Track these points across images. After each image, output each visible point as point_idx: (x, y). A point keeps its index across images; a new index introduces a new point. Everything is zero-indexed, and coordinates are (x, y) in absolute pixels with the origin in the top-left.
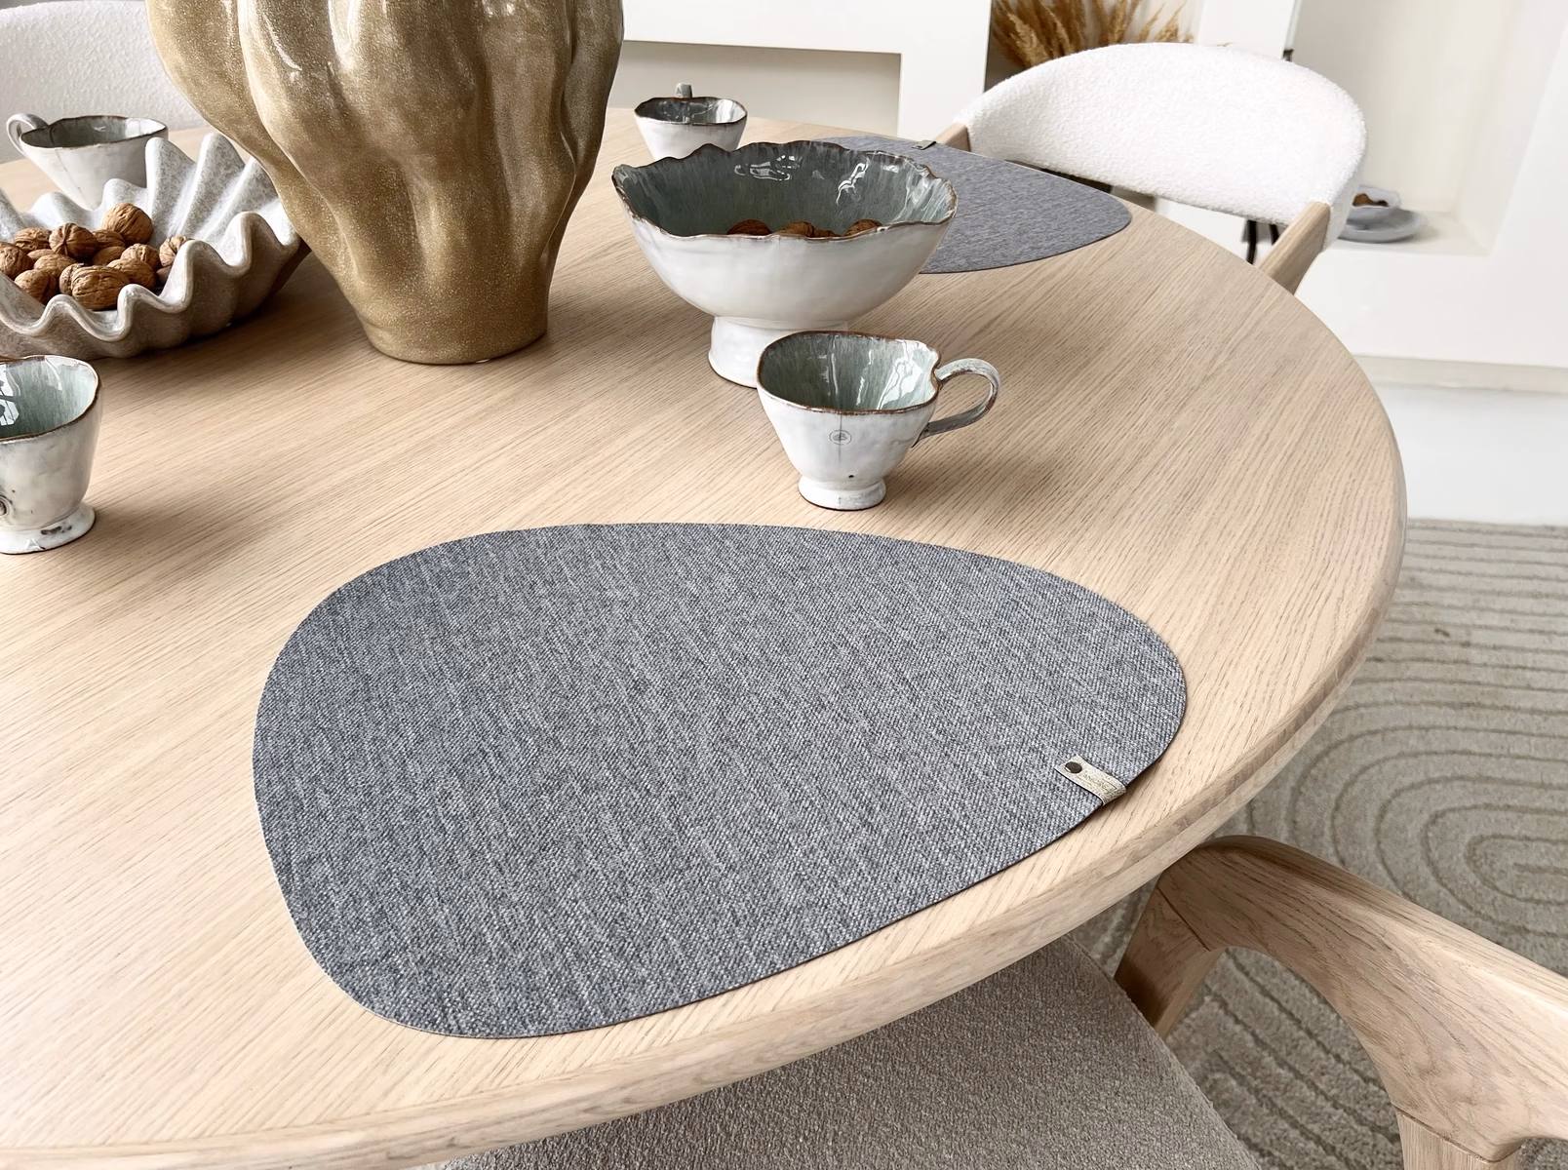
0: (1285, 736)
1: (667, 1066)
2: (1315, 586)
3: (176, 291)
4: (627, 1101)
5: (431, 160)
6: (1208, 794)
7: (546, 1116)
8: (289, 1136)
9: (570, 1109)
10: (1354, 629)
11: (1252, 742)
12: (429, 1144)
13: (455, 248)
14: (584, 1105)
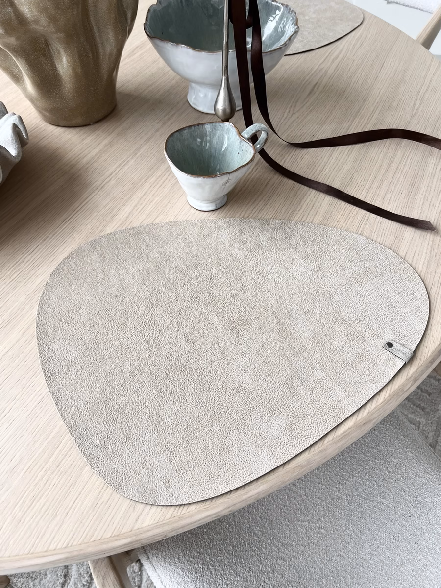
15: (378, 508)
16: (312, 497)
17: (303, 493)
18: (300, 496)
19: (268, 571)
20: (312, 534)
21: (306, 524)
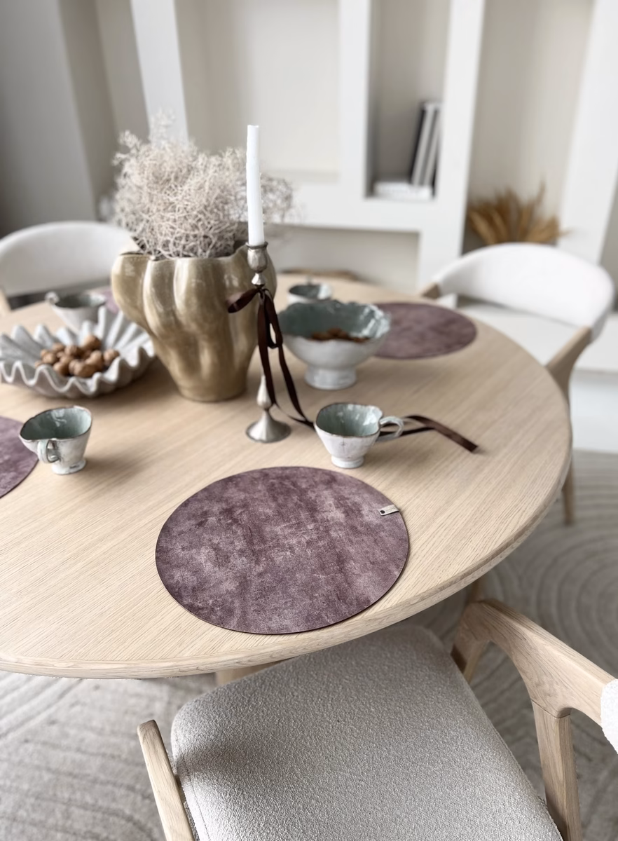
0: (487, 561)
1: (262, 651)
2: (515, 506)
3: (112, 375)
4: (249, 661)
5: (206, 336)
6: (452, 579)
7: (225, 663)
8: (152, 662)
9: (232, 662)
10: (525, 523)
11: (474, 562)
12: (191, 668)
13: (213, 365)
14: (237, 661)
15: (424, 773)
16: (360, 753)
17: (352, 747)
18: (348, 750)
19: (299, 807)
20: (351, 784)
21: (348, 775)
